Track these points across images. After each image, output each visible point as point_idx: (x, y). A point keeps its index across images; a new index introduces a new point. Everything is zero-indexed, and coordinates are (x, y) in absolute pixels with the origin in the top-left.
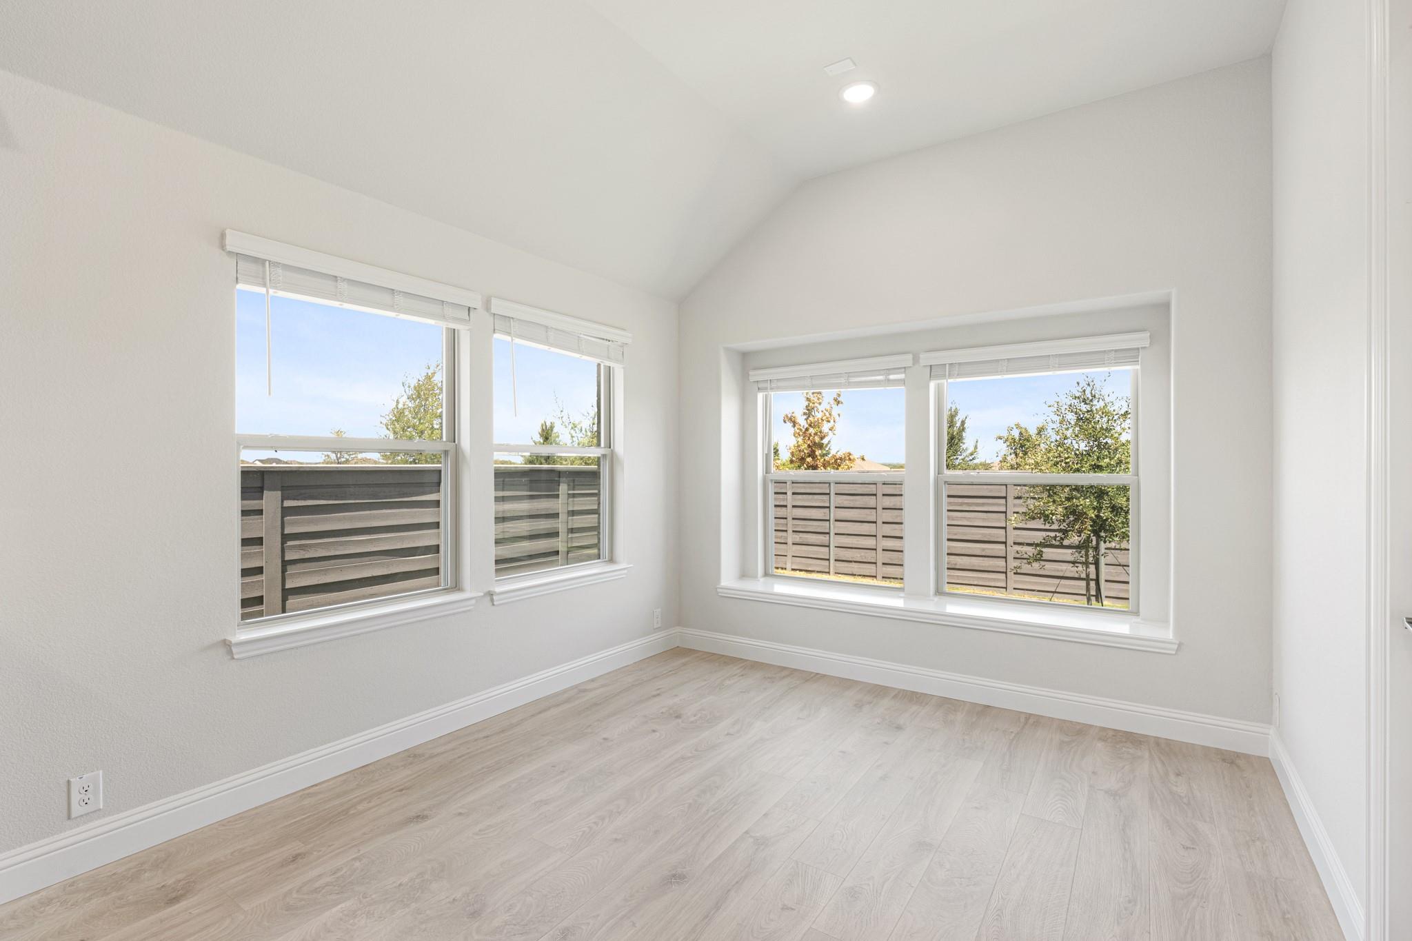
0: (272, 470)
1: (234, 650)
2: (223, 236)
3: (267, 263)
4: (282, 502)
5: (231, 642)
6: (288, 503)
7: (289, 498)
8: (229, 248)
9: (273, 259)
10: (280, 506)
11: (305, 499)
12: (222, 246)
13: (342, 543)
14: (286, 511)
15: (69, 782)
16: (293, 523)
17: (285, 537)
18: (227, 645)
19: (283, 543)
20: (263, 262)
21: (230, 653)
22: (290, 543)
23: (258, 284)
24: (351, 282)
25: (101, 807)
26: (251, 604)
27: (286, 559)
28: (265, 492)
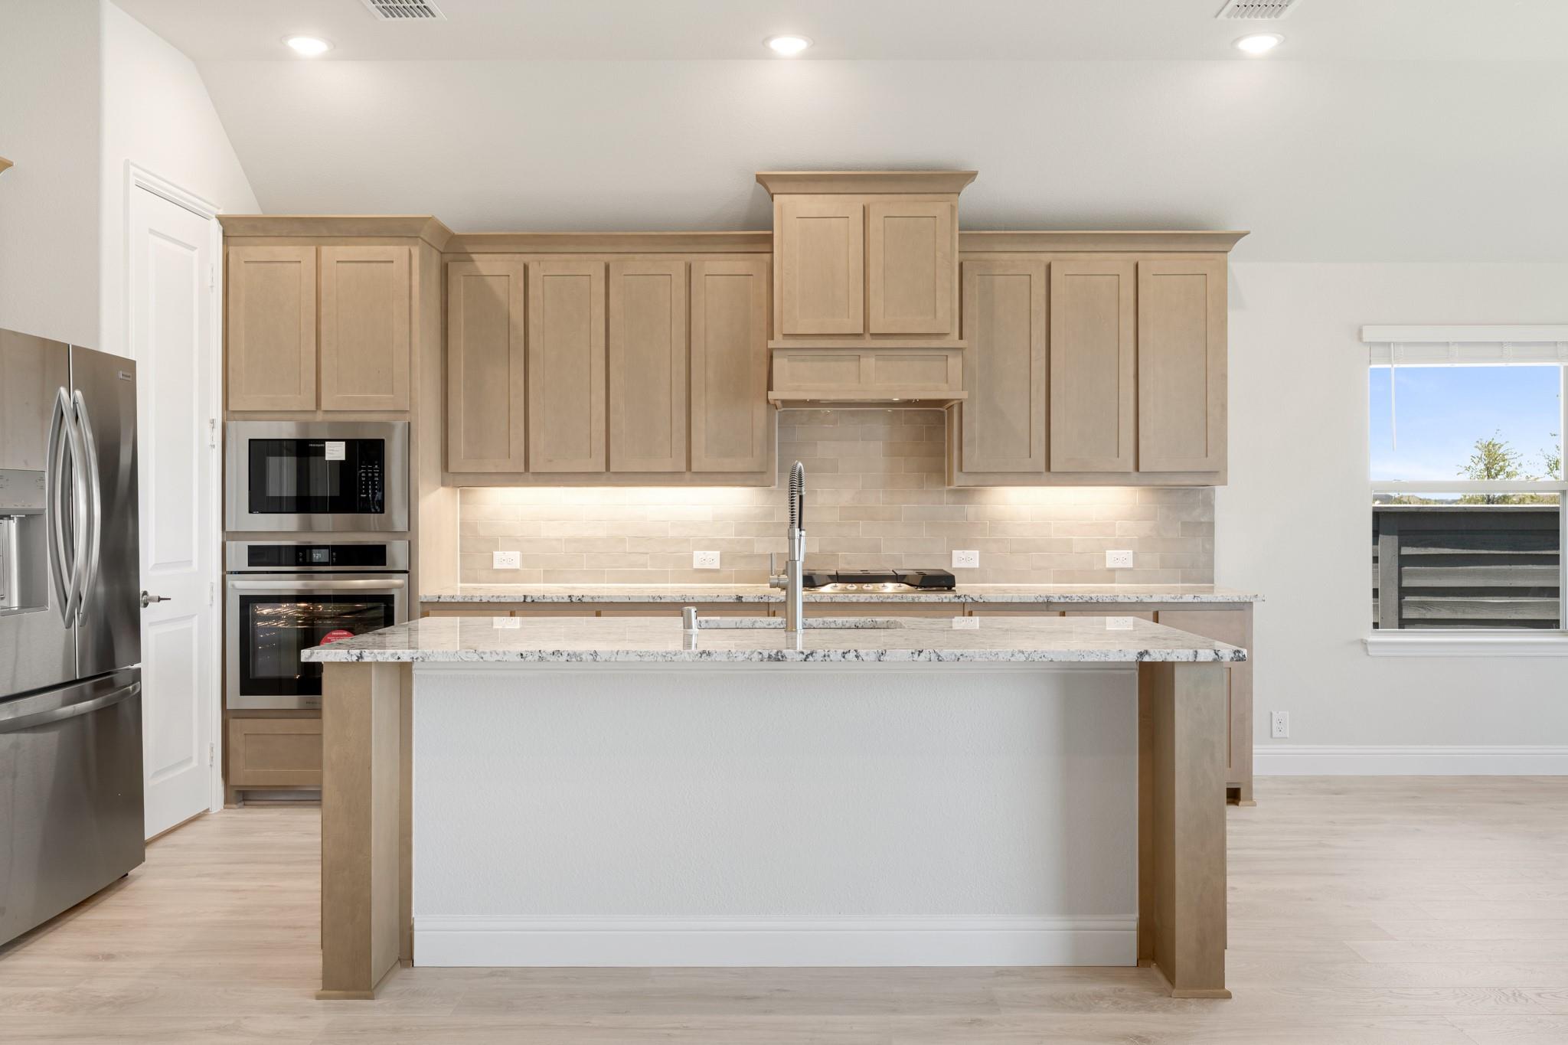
0: (1389, 511)
1: (1369, 648)
2: (1360, 332)
3: (1392, 344)
4: (1400, 549)
5: (1367, 641)
6: (1407, 551)
7: (1407, 545)
8: (1364, 340)
9: (1394, 340)
10: (1397, 553)
11: (1426, 546)
12: (1360, 339)
13: (1472, 605)
14: (1404, 560)
15: (1271, 714)
16: (1411, 575)
17: (1403, 592)
18: (1364, 643)
19: (1400, 598)
20: (1389, 344)
21: (1366, 650)
22: (1408, 599)
23: (1385, 363)
24: (1462, 344)
25: (1288, 736)
26: (1376, 625)
27: (1403, 617)
28: (1380, 536)
